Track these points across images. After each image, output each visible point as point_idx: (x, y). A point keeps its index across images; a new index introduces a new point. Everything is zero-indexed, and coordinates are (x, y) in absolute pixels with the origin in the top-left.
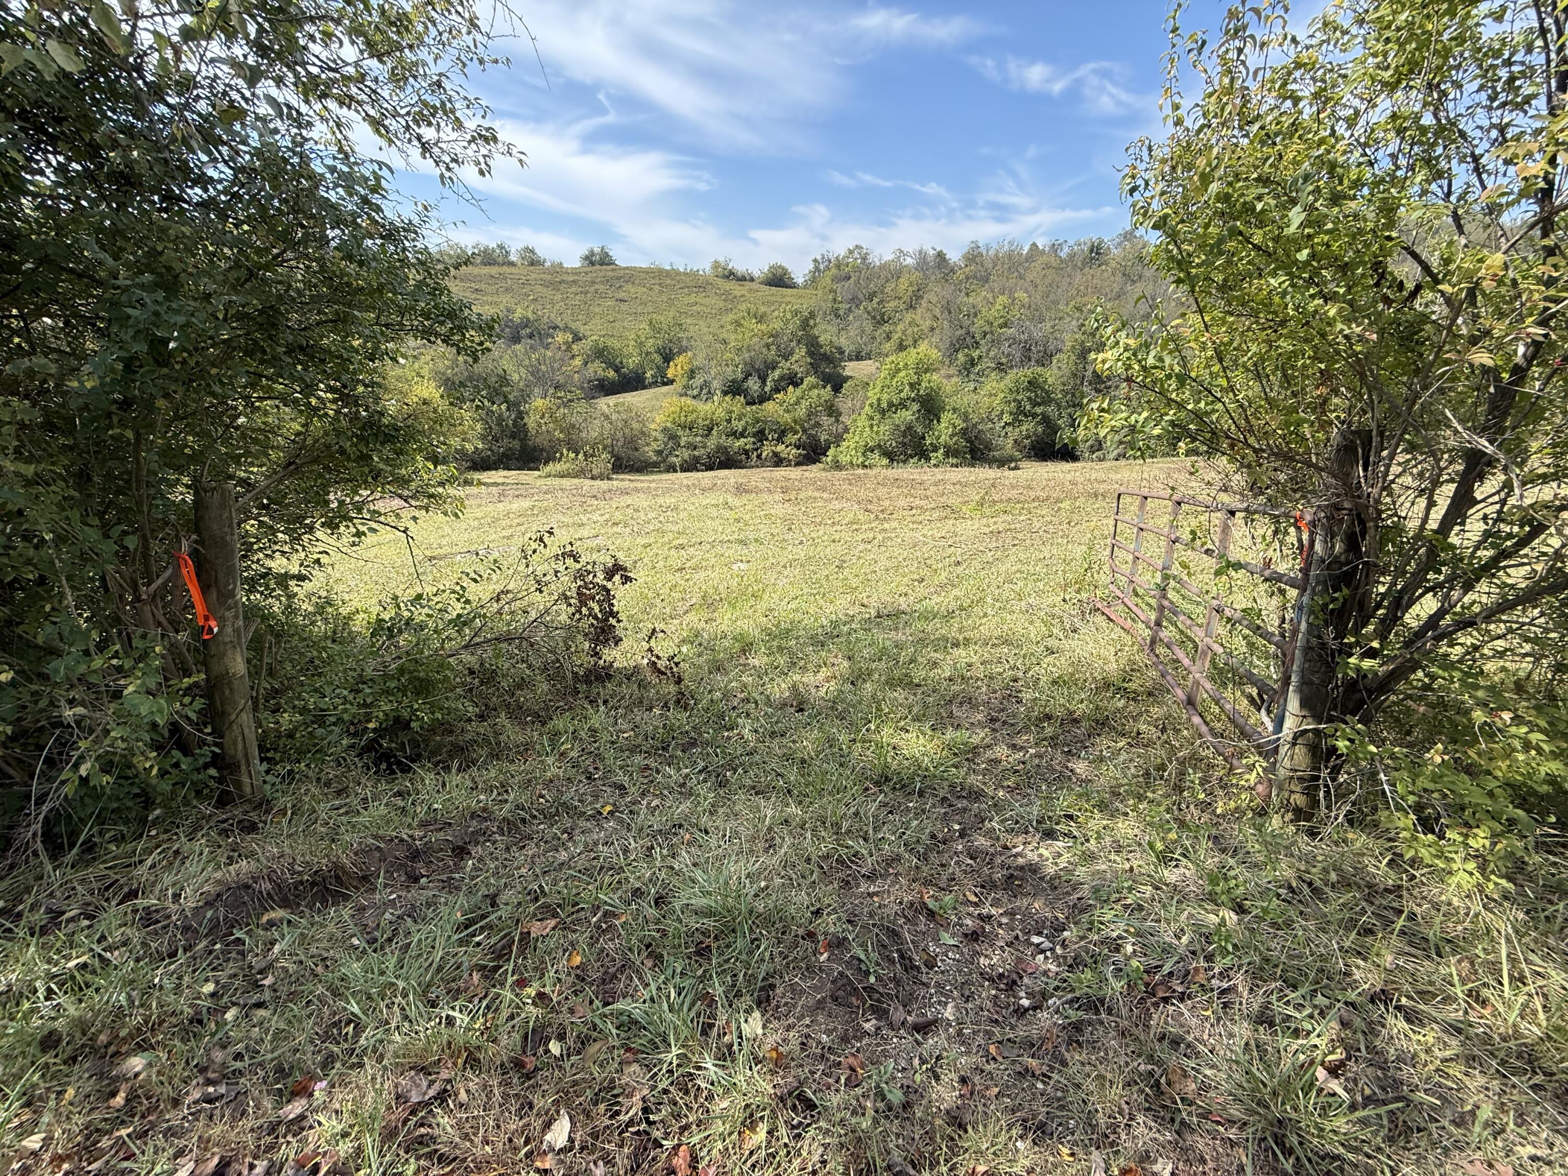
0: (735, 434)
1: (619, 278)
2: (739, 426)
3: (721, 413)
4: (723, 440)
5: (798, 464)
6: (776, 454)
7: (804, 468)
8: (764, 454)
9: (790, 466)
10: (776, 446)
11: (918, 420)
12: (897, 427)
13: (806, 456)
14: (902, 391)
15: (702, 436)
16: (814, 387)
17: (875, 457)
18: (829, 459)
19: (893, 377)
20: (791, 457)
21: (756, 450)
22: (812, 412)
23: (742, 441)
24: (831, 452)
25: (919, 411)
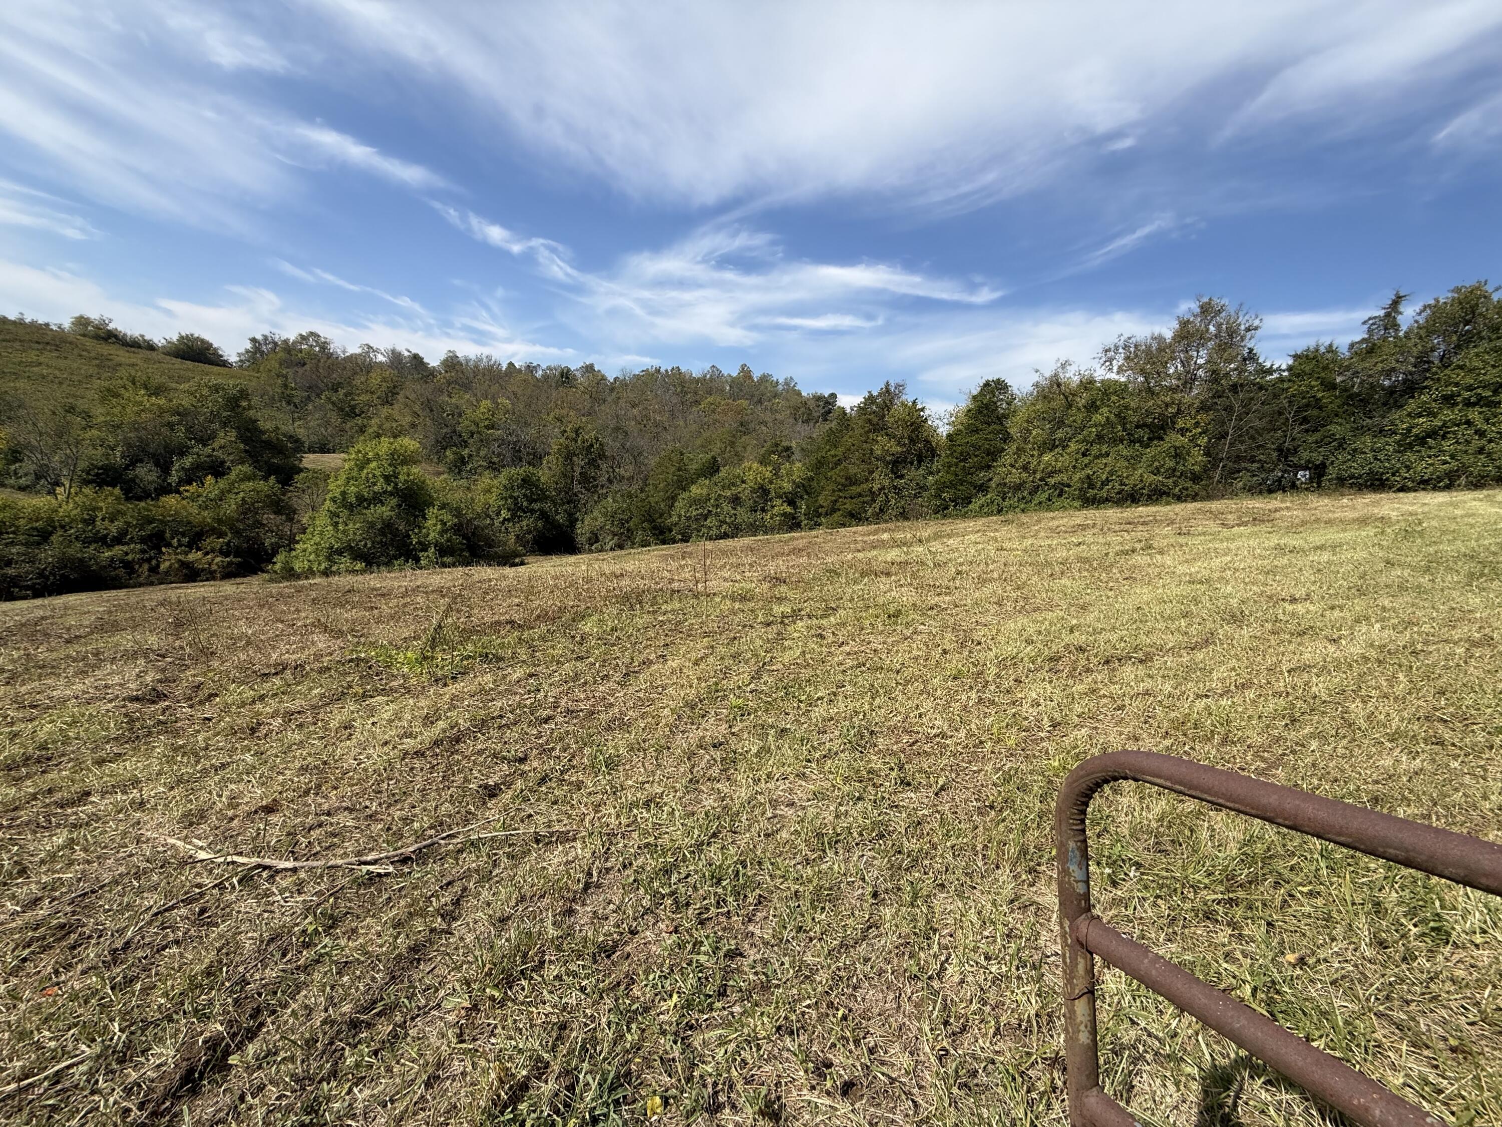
0: (103, 541)
2: (111, 528)
3: (69, 510)
4: (75, 550)
5: (227, 576)
6: (184, 564)
7: (238, 580)
8: (164, 566)
9: (214, 579)
10: (186, 554)
11: (398, 516)
12: (372, 525)
13: (239, 565)
14: (375, 484)
15: (27, 544)
16: (247, 478)
17: (345, 562)
18: (278, 567)
19: (361, 468)
20: (214, 567)
21: (149, 560)
22: (247, 509)
23: (118, 550)
24: (280, 558)
25: (399, 506)
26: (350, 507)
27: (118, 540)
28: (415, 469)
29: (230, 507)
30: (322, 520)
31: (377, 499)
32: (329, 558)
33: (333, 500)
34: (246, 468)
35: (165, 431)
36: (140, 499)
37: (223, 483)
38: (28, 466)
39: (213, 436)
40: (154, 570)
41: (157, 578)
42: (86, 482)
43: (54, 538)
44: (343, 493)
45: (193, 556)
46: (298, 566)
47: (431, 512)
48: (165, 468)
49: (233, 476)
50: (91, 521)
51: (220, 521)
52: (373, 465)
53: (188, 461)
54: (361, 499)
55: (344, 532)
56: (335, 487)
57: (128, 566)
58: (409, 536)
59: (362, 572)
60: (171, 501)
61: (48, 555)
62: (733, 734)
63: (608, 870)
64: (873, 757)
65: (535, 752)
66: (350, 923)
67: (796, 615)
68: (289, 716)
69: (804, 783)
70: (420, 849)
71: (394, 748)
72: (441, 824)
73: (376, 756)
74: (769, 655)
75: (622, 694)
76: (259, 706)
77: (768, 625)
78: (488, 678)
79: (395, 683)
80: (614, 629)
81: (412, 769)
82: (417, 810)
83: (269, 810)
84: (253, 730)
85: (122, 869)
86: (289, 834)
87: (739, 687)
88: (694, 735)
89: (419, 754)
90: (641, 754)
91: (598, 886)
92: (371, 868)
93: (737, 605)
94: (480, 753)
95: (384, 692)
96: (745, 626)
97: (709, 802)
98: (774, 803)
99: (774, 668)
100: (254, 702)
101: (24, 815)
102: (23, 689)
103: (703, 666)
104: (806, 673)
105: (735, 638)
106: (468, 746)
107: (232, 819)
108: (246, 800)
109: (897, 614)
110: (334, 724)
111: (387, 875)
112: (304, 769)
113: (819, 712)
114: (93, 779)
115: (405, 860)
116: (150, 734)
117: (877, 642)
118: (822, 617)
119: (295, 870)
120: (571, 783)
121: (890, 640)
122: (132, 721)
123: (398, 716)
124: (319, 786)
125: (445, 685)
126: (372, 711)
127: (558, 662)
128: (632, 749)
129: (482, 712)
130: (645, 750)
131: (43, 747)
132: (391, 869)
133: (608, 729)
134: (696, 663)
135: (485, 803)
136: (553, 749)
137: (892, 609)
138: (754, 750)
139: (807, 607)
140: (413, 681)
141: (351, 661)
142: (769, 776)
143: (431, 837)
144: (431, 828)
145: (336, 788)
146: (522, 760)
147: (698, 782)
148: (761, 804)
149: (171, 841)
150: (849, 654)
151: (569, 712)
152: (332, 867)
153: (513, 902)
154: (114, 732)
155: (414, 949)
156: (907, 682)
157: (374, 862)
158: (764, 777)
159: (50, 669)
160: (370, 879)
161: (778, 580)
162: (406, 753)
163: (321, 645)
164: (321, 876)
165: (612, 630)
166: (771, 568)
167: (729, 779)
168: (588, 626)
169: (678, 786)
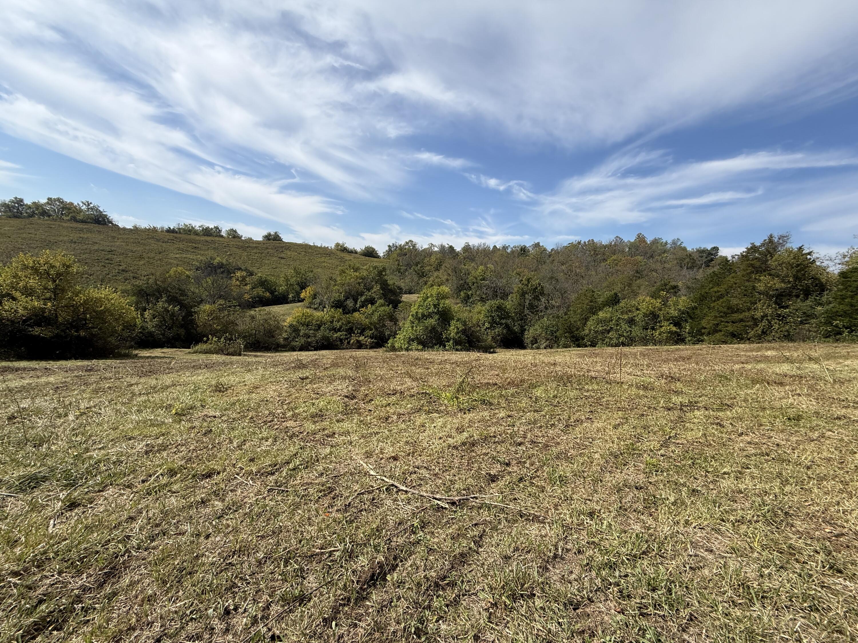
0: (335, 330)
1: (282, 247)
2: (338, 325)
3: (327, 317)
4: (327, 333)
5: (372, 348)
6: (358, 341)
7: (375, 350)
8: (352, 342)
9: (367, 348)
10: (359, 337)
11: (438, 324)
12: (427, 328)
13: (376, 343)
14: (429, 308)
15: (314, 330)
16: (382, 305)
17: (415, 345)
18: (389, 345)
19: (425, 301)
20: (367, 343)
21: (347, 339)
22: (381, 319)
23: (339, 334)
24: (390, 341)
25: (439, 319)
26: (419, 319)
27: (339, 330)
28: (447, 301)
29: (375, 318)
30: (408, 324)
31: (430, 316)
32: (408, 343)
33: (412, 315)
34: (382, 301)
35: (357, 286)
36: (347, 313)
37: (374, 308)
38: (318, 301)
39: (372, 288)
40: (348, 343)
41: (350, 347)
42: (332, 307)
43: (322, 328)
44: (417, 312)
45: (362, 338)
46: (397, 345)
47: (453, 323)
48: (356, 301)
49: (377, 305)
50: (332, 322)
51: (371, 324)
52: (430, 299)
53: (363, 298)
54: (423, 315)
55: (416, 330)
56: (414, 310)
57: (341, 340)
58: (442, 334)
59: (422, 350)
60: (356, 314)
61: (319, 335)
62: (650, 483)
63: (568, 550)
64: (791, 536)
65: (514, 462)
66: (430, 528)
67: (692, 405)
68: (399, 415)
69: (720, 537)
70: (460, 500)
71: (444, 441)
72: (469, 489)
73: (437, 445)
74: (673, 432)
75: (565, 438)
76: (388, 408)
77: (669, 410)
78: (486, 413)
79: (442, 408)
80: (555, 397)
81: (453, 455)
82: (457, 478)
83: (395, 458)
84: (387, 419)
85: (346, 470)
86: (403, 473)
87: (652, 451)
88: (619, 477)
89: (455, 448)
90: (582, 480)
91: (563, 559)
92: (439, 502)
93: (641, 392)
94: (486, 454)
95: (437, 412)
96: (649, 408)
97: (637, 528)
98: (695, 545)
99: (680, 442)
100: (386, 406)
101: (318, 437)
102: (315, 386)
103: (620, 429)
104: (709, 452)
105: (643, 415)
106: (479, 450)
107: (381, 459)
108: (386, 451)
109: (798, 418)
110: (418, 423)
111: (446, 508)
112: (407, 443)
113: (726, 484)
114: (337, 427)
115: (453, 503)
116: (352, 413)
117: (778, 438)
118: (718, 410)
119: (406, 492)
120: (537, 486)
121: (794, 439)
122: (346, 406)
123: (444, 425)
124: (413, 453)
125: (465, 413)
126: (433, 421)
127: (524, 411)
128: (575, 475)
129: (485, 432)
130: (584, 478)
131: (321, 411)
132: (447, 506)
133: (558, 458)
134: (615, 427)
135: (489, 484)
136: (525, 462)
137: (792, 412)
138: (672, 499)
139: (703, 401)
140: (450, 409)
141: (423, 393)
142: (687, 522)
143: (464, 495)
144: (464, 490)
145: (420, 456)
146: (508, 464)
147: (626, 510)
148: (683, 543)
149: (361, 462)
150: (749, 443)
151: (532, 442)
152: (422, 496)
153: (511, 550)
154: (341, 409)
155: (462, 555)
156: (821, 479)
157: (439, 500)
158: (682, 522)
159: (320, 379)
160: (438, 508)
161: (672, 378)
162: (449, 446)
163: (409, 384)
164: (417, 499)
165: (554, 397)
166: (665, 369)
167: (651, 515)
168: (538, 392)
169: (612, 509)
